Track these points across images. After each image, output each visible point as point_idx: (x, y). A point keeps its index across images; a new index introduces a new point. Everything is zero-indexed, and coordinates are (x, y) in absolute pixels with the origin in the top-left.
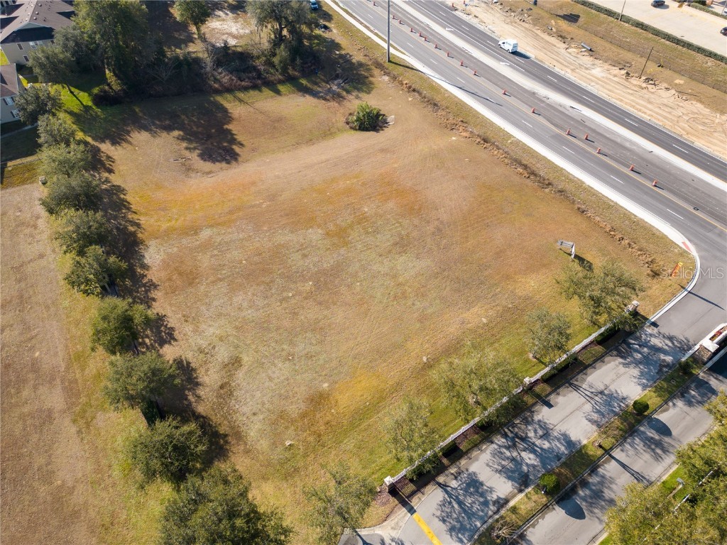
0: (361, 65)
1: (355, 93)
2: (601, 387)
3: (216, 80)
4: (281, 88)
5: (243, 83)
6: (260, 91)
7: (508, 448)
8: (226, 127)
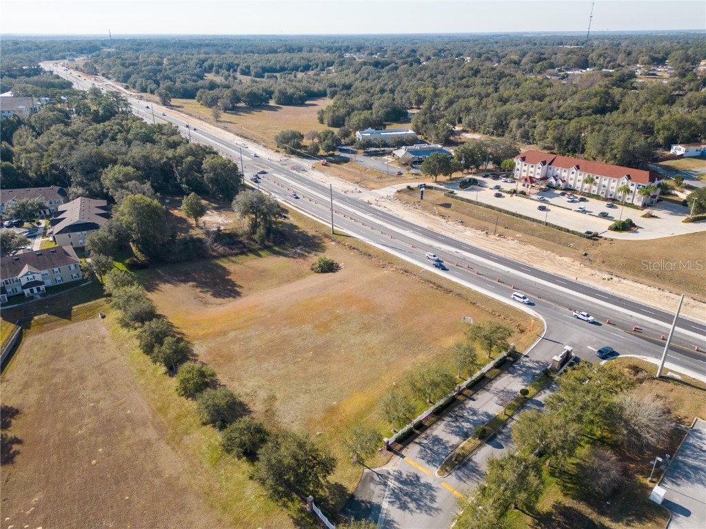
0: (314, 237)
1: (314, 253)
2: (502, 388)
3: (213, 251)
4: (261, 253)
5: (234, 251)
6: (247, 255)
7: (454, 422)
8: (226, 277)
